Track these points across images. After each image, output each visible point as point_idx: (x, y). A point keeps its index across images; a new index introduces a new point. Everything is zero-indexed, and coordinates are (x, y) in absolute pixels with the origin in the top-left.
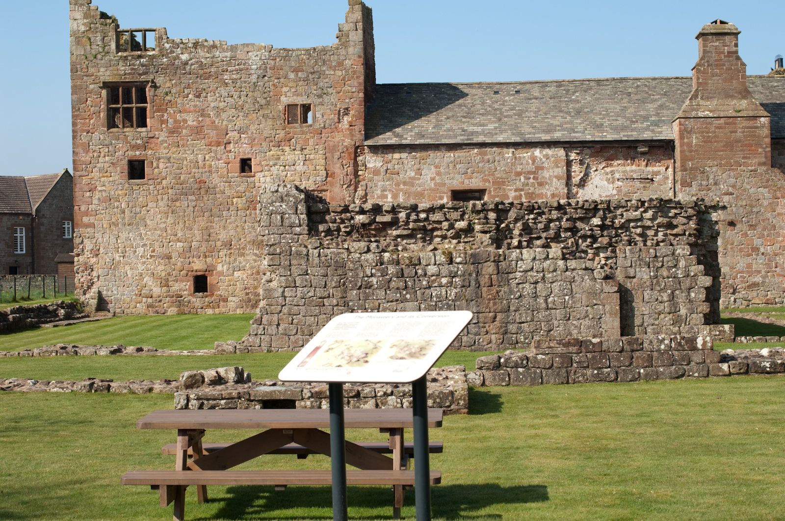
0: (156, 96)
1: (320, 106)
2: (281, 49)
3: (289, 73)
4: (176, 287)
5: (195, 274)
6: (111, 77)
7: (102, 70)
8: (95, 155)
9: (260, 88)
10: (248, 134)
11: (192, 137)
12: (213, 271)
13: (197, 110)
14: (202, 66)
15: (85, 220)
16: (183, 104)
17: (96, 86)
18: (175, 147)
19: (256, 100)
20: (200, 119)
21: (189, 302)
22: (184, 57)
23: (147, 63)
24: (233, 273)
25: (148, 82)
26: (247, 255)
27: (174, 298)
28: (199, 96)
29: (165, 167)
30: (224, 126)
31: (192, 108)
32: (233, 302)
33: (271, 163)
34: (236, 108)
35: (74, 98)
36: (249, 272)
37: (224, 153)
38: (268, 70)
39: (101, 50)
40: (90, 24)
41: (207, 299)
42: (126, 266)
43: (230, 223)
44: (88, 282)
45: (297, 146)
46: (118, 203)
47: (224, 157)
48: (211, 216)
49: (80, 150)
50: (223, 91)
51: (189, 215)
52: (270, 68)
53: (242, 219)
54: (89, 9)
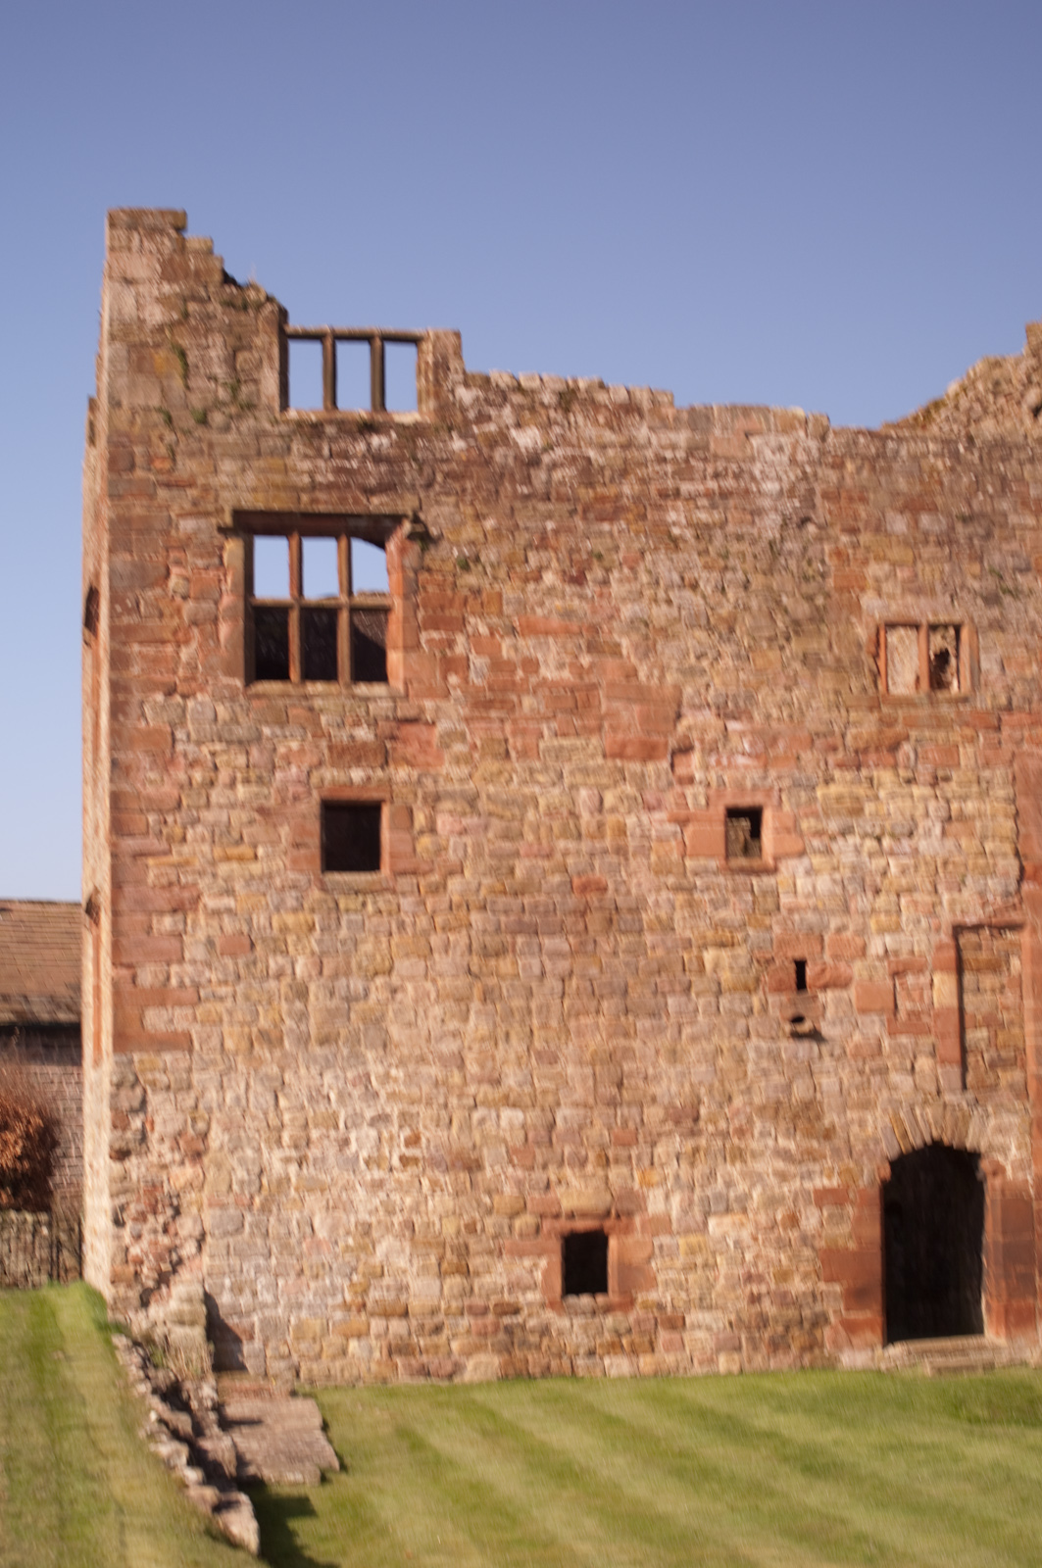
0: (429, 570)
1: (992, 635)
2: (859, 432)
3: (890, 514)
4: (495, 1276)
5: (564, 1225)
6: (261, 496)
7: (228, 466)
8: (198, 776)
9: (793, 564)
10: (751, 718)
11: (554, 725)
12: (630, 1214)
13: (575, 628)
14: (588, 473)
15: (156, 1019)
16: (522, 604)
17: (203, 523)
18: (495, 756)
19: (778, 603)
20: (586, 660)
21: (545, 1331)
22: (527, 438)
23: (392, 452)
24: (705, 1224)
25: (397, 519)
26: (754, 1155)
27: (490, 1318)
28: (579, 580)
29: (457, 827)
30: (668, 691)
31: (555, 622)
32: (704, 1327)
33: (833, 826)
34: (710, 628)
35: (119, 566)
36: (763, 1219)
37: (670, 784)
38: (818, 500)
39: (222, 394)
40: (185, 300)
41: (609, 1321)
42: (310, 1199)
43: (694, 1039)
44: (160, 1258)
45: (920, 767)
46: (280, 960)
47: (670, 798)
48: (627, 1012)
49: (139, 757)
50: (665, 566)
51: (543, 1009)
52: (825, 496)
53: (734, 1023)
54: (182, 247)
